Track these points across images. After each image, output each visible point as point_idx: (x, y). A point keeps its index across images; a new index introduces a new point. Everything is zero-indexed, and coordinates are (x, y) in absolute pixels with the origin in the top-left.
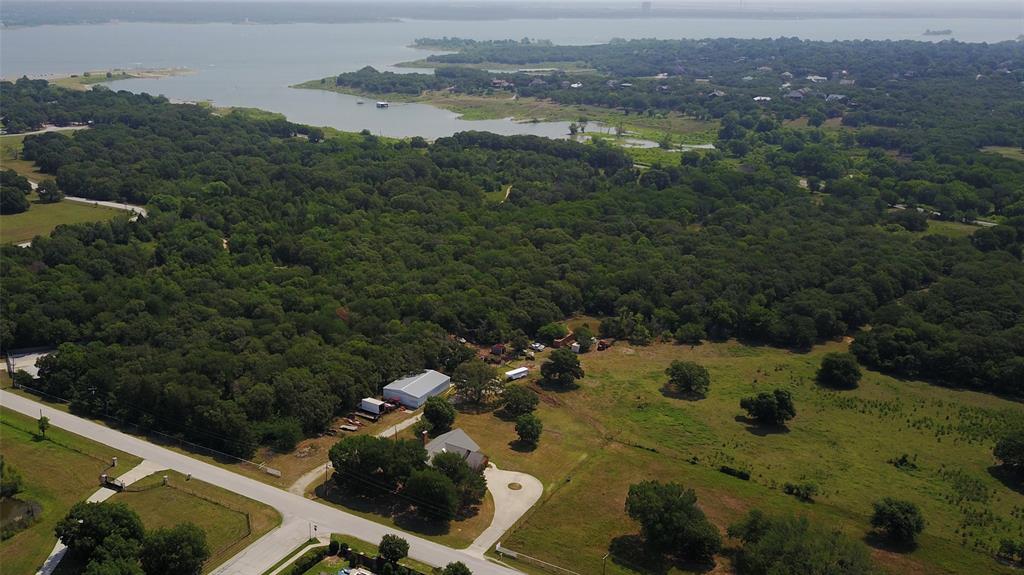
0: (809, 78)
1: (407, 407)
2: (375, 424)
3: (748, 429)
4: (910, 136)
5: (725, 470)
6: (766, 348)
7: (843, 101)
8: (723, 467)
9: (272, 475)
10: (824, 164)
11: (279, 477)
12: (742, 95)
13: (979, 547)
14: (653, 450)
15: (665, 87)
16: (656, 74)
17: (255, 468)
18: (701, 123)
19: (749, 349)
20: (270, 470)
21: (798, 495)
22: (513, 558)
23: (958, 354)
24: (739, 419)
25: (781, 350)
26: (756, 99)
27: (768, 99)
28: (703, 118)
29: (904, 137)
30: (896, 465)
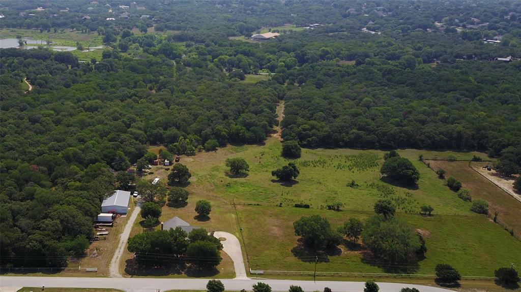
0: (120, 7)
1: (121, 214)
2: (114, 228)
3: (282, 185)
4: (197, 35)
5: (297, 206)
6: (246, 146)
7: (150, 18)
8: (296, 205)
9: (91, 272)
10: (174, 52)
11: (96, 272)
12: (100, 18)
13: (411, 212)
14: (258, 205)
15: (55, 15)
16: (36, 8)
17: (78, 271)
18: (87, 34)
19: (241, 148)
20: (88, 269)
21: (334, 209)
22: (262, 274)
23: (332, 133)
24: (273, 181)
25: (254, 145)
26: (108, 19)
27: (114, 19)
28: (86, 32)
29: (194, 35)
30: (351, 186)
